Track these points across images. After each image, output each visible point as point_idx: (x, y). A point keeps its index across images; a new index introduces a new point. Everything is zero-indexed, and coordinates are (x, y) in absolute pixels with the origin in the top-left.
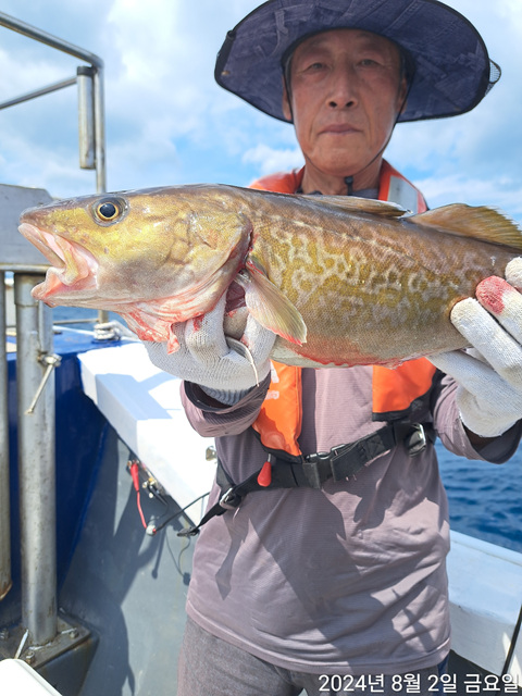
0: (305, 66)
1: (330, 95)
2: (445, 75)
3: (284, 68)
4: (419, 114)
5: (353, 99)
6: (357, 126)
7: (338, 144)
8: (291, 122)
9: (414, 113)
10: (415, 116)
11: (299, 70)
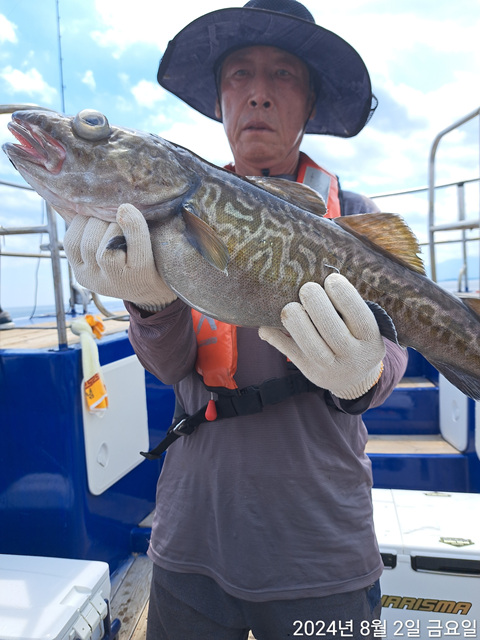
0: (232, 72)
1: (251, 96)
2: (340, 97)
3: (216, 75)
4: (324, 129)
5: (269, 100)
6: (272, 126)
7: (255, 138)
8: (221, 121)
9: (320, 127)
10: (322, 131)
11: (227, 76)
